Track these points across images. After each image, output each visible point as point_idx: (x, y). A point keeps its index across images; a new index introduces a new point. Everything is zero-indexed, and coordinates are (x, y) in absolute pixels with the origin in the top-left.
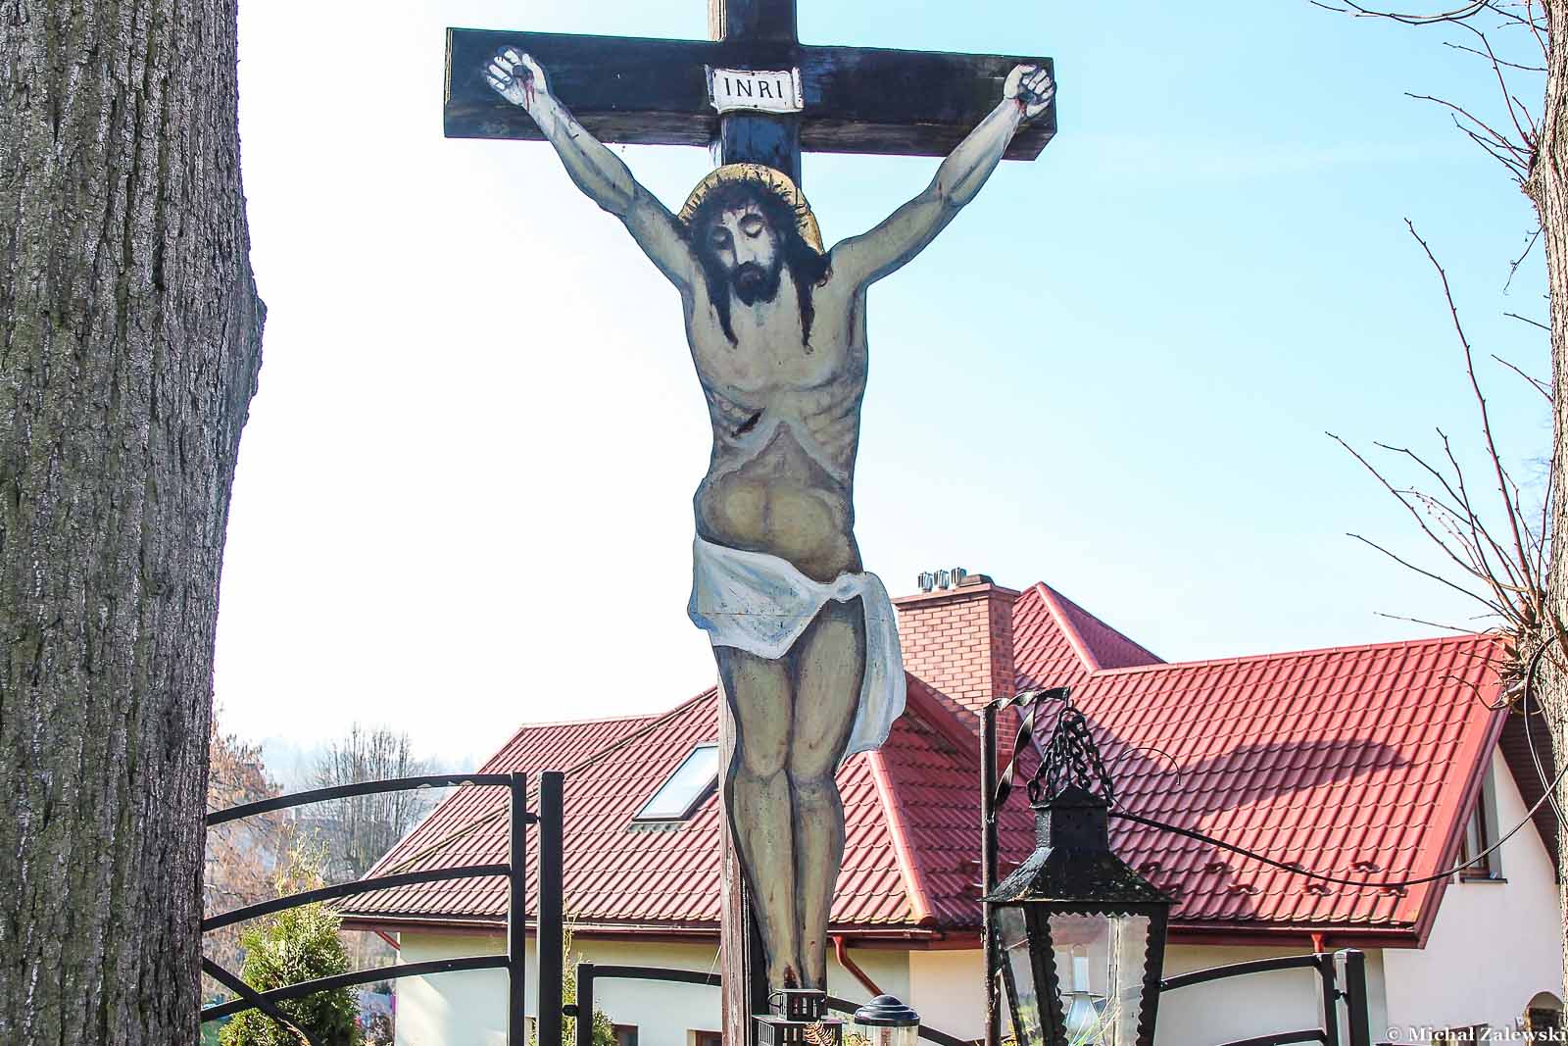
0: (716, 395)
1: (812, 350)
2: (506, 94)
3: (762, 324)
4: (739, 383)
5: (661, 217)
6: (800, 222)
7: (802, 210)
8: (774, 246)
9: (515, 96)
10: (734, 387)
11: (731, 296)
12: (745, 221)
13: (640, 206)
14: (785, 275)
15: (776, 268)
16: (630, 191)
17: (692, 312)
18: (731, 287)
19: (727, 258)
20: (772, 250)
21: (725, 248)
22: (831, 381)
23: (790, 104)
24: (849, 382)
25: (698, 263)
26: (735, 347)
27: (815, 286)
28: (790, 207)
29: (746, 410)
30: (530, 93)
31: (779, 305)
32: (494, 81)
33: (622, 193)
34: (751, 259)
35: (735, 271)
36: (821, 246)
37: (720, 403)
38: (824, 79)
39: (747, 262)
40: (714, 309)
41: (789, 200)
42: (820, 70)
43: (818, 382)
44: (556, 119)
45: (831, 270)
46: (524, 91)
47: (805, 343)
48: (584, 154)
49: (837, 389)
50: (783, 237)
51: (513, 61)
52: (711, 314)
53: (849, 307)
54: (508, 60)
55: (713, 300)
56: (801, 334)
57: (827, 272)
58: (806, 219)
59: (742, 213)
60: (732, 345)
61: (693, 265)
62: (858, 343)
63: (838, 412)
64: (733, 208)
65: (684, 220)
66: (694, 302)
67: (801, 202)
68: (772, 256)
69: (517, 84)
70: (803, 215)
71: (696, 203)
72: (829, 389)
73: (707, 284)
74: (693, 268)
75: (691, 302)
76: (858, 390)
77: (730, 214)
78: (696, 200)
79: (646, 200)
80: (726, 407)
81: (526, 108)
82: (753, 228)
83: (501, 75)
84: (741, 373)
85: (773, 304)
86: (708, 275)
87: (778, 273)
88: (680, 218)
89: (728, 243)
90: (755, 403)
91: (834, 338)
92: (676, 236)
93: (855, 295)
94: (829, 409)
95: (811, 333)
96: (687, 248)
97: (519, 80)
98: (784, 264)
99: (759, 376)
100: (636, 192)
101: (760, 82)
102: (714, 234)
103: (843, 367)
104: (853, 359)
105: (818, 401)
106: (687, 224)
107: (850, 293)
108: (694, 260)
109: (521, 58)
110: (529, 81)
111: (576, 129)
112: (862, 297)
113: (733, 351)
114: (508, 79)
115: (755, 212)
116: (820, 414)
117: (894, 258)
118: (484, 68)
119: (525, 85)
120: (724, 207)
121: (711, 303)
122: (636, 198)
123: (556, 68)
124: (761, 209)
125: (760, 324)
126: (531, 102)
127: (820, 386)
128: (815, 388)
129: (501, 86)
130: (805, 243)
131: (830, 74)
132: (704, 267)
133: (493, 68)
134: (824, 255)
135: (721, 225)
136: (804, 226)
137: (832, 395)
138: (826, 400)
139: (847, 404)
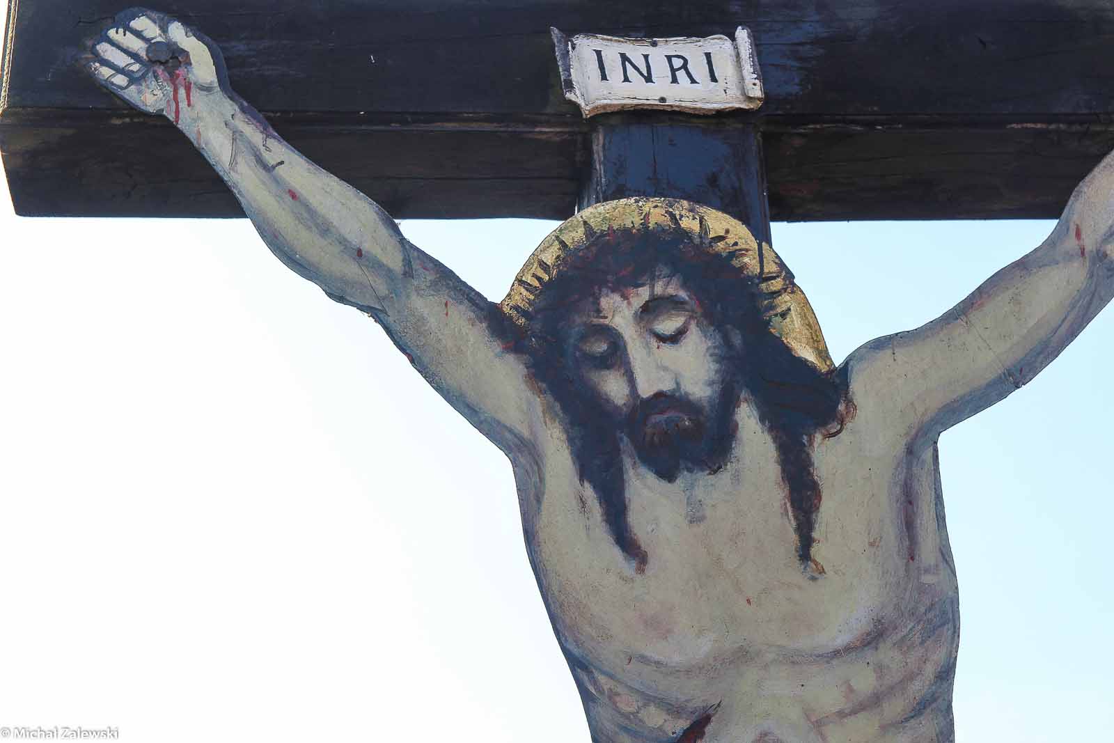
0: (602, 679)
1: (822, 571)
2: (132, 94)
3: (702, 519)
4: (656, 650)
5: (462, 308)
6: (772, 307)
7: (777, 284)
8: (720, 359)
9: (151, 97)
10: (644, 659)
11: (627, 462)
12: (650, 310)
13: (418, 290)
14: (747, 418)
15: (726, 402)
16: (395, 261)
17: (539, 501)
18: (626, 444)
19: (614, 387)
20: (714, 366)
21: (608, 367)
22: (874, 637)
23: (734, 91)
24: (917, 639)
25: (550, 398)
26: (641, 569)
27: (818, 437)
28: (750, 278)
29: (675, 710)
30: (182, 92)
31: (737, 478)
32: (105, 72)
33: (377, 266)
34: (667, 386)
35: (634, 409)
36: (823, 354)
37: (612, 695)
38: (806, 50)
39: (659, 395)
40: (589, 491)
41: (744, 266)
42: (795, 35)
43: (842, 640)
44: (236, 136)
45: (850, 402)
46: (169, 89)
47: (805, 553)
48: (293, 195)
49: (888, 654)
50: (737, 340)
51: (148, 34)
52: (582, 502)
53: (902, 477)
54: (138, 34)
55: (585, 471)
56: (793, 537)
57: (841, 407)
58: (785, 300)
59: (644, 294)
60: (634, 564)
61: (538, 403)
62: (927, 553)
63: (895, 707)
64: (622, 286)
65: (514, 313)
66: (542, 480)
67: (771, 268)
68: (716, 377)
69: (156, 77)
70: (778, 293)
71: (539, 279)
72: (870, 655)
73: (571, 440)
74: (539, 409)
75: (536, 479)
76: (939, 656)
77: (617, 298)
78: (541, 273)
79: (431, 277)
80: (628, 704)
81: (171, 117)
82: (668, 325)
83: (121, 60)
84: (658, 626)
85: (724, 477)
86: (572, 424)
87: (732, 413)
88: (506, 310)
89: (616, 356)
90: (696, 694)
91: (871, 545)
92: (497, 346)
93: (911, 451)
94: (875, 701)
95: (815, 535)
96: (521, 369)
97: (160, 70)
98: (744, 394)
99: (701, 633)
100: (407, 262)
101: (669, 58)
102: (583, 338)
103: (897, 607)
104: (922, 589)
105: (847, 683)
106: (522, 321)
107: (900, 449)
108: (541, 392)
109: (164, 30)
110: (181, 71)
111: (278, 151)
112: (928, 455)
113: (638, 578)
114: (136, 67)
115: (671, 291)
116: (854, 712)
117: (991, 376)
118: (85, 49)
119: (173, 78)
120: (603, 283)
121: (581, 480)
122: (408, 273)
123: (240, 47)
124: (685, 285)
125: (695, 519)
126: (183, 105)
127: (848, 649)
128: (836, 653)
129: (120, 80)
130: (788, 350)
131: (816, 42)
132: (564, 408)
133: (105, 49)
134: (833, 371)
135: (596, 321)
136: (784, 315)
137: (880, 669)
138: (865, 681)
139: (918, 688)
